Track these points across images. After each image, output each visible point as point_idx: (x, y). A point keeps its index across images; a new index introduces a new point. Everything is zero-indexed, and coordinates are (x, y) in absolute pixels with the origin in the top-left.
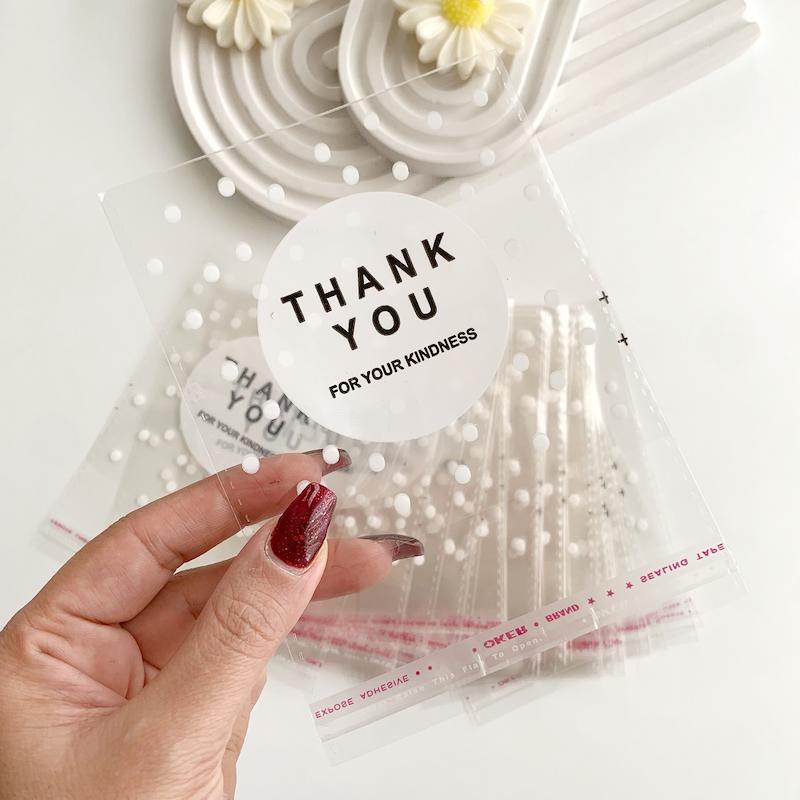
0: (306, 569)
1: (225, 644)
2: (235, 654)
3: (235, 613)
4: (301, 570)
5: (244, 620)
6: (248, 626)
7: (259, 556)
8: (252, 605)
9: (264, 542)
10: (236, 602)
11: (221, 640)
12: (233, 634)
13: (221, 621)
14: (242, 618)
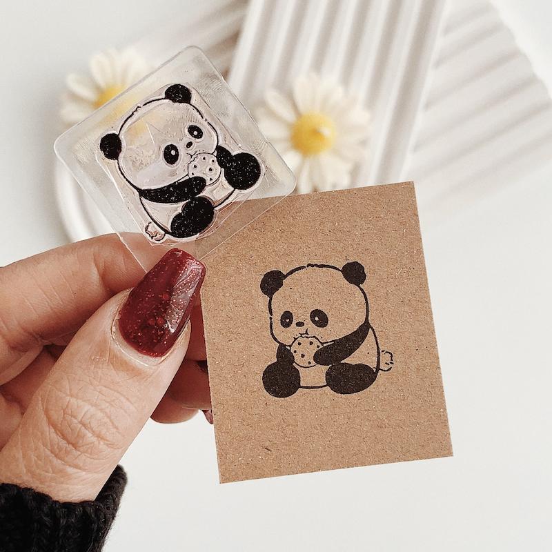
0: (163, 358)
1: (56, 456)
2: (70, 470)
3: (72, 416)
4: (158, 359)
5: (84, 425)
6: (89, 435)
7: (105, 341)
8: (95, 405)
9: (110, 322)
10: (73, 401)
11: (52, 452)
12: (69, 443)
13: (52, 424)
14: (81, 422)
